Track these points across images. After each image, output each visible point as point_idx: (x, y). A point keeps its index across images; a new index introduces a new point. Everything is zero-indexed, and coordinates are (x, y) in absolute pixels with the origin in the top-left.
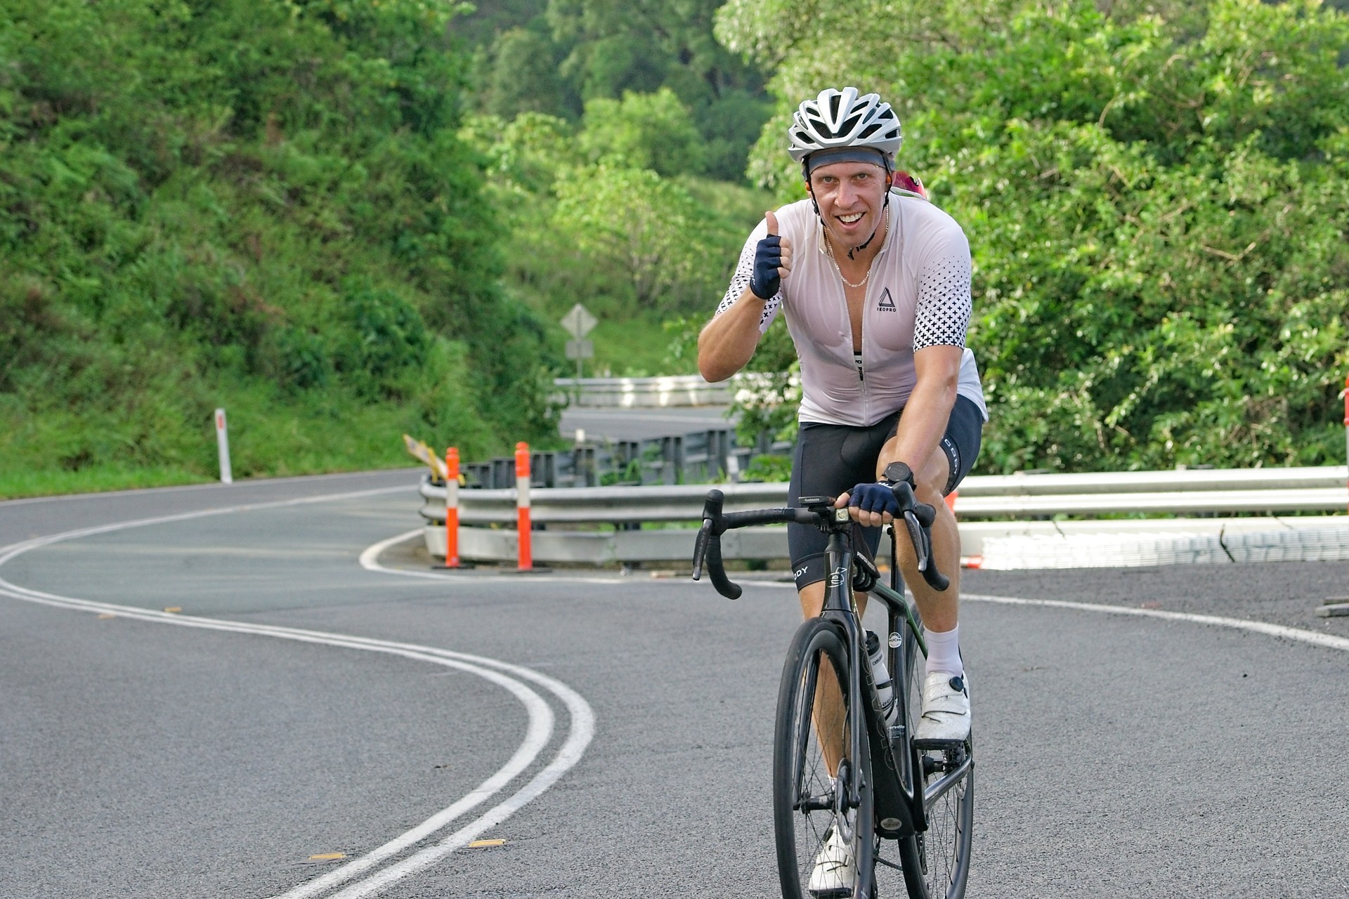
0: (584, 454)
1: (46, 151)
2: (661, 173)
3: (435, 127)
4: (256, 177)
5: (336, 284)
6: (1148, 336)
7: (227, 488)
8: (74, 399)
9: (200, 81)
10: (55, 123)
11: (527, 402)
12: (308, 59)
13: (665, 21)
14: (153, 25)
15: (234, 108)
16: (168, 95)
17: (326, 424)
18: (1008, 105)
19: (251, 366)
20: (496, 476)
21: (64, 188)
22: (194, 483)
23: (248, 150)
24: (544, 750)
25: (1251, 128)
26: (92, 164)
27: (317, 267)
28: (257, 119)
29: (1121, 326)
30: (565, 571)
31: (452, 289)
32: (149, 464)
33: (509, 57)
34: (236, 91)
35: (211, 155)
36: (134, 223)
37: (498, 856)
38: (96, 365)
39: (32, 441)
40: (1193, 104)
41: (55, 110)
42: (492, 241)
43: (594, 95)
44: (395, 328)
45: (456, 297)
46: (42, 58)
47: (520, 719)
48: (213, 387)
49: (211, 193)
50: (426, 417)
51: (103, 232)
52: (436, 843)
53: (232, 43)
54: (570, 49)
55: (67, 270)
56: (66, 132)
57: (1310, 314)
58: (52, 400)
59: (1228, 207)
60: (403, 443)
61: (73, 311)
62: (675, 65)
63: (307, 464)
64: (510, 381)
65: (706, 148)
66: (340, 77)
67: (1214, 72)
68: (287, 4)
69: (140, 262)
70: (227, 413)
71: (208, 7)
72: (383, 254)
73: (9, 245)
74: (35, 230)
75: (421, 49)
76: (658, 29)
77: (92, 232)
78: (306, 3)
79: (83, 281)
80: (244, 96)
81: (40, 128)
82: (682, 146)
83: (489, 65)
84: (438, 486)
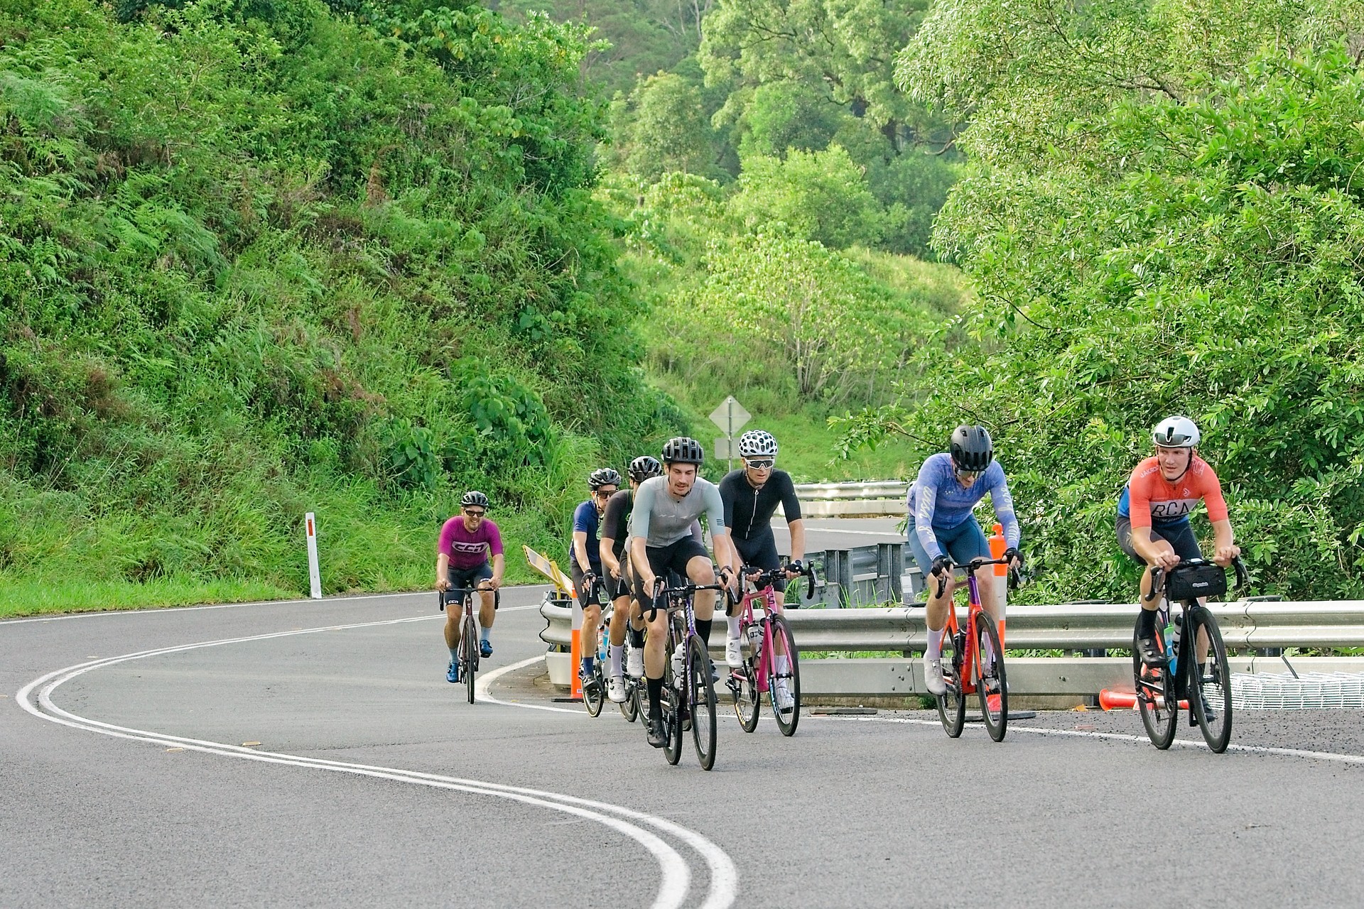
1: (113, 209)
3: (565, 185)
4: (355, 242)
5: (447, 369)
8: (142, 498)
10: (124, 176)
12: (416, 103)
13: (837, 63)
14: (238, 63)
15: (330, 160)
16: (253, 144)
19: (347, 464)
21: (133, 252)
22: (281, 599)
23: (346, 210)
26: (165, 224)
27: (427, 348)
28: (357, 174)
31: (582, 375)
32: (228, 575)
33: (653, 106)
34: (334, 142)
35: (302, 216)
36: (213, 294)
38: (168, 460)
39: (92, 546)
41: (124, 162)
42: (629, 320)
43: (751, 151)
44: (514, 420)
45: (586, 386)
46: (109, 101)
48: (302, 487)
49: (303, 260)
51: (177, 304)
53: (330, 84)
54: (725, 95)
55: (136, 348)
56: (136, 186)
58: (118, 499)
61: (142, 396)
62: (848, 117)
65: (883, 214)
66: (454, 125)
68: (394, 39)
69: (219, 340)
70: (317, 518)
71: (302, 43)
72: (501, 336)
73: (69, 319)
74: (99, 302)
75: (548, 95)
76: (828, 74)
77: (164, 304)
78: (415, 38)
79: (154, 361)
80: (342, 148)
81: (106, 184)
82: (855, 213)
83: (628, 116)
84: (563, 605)
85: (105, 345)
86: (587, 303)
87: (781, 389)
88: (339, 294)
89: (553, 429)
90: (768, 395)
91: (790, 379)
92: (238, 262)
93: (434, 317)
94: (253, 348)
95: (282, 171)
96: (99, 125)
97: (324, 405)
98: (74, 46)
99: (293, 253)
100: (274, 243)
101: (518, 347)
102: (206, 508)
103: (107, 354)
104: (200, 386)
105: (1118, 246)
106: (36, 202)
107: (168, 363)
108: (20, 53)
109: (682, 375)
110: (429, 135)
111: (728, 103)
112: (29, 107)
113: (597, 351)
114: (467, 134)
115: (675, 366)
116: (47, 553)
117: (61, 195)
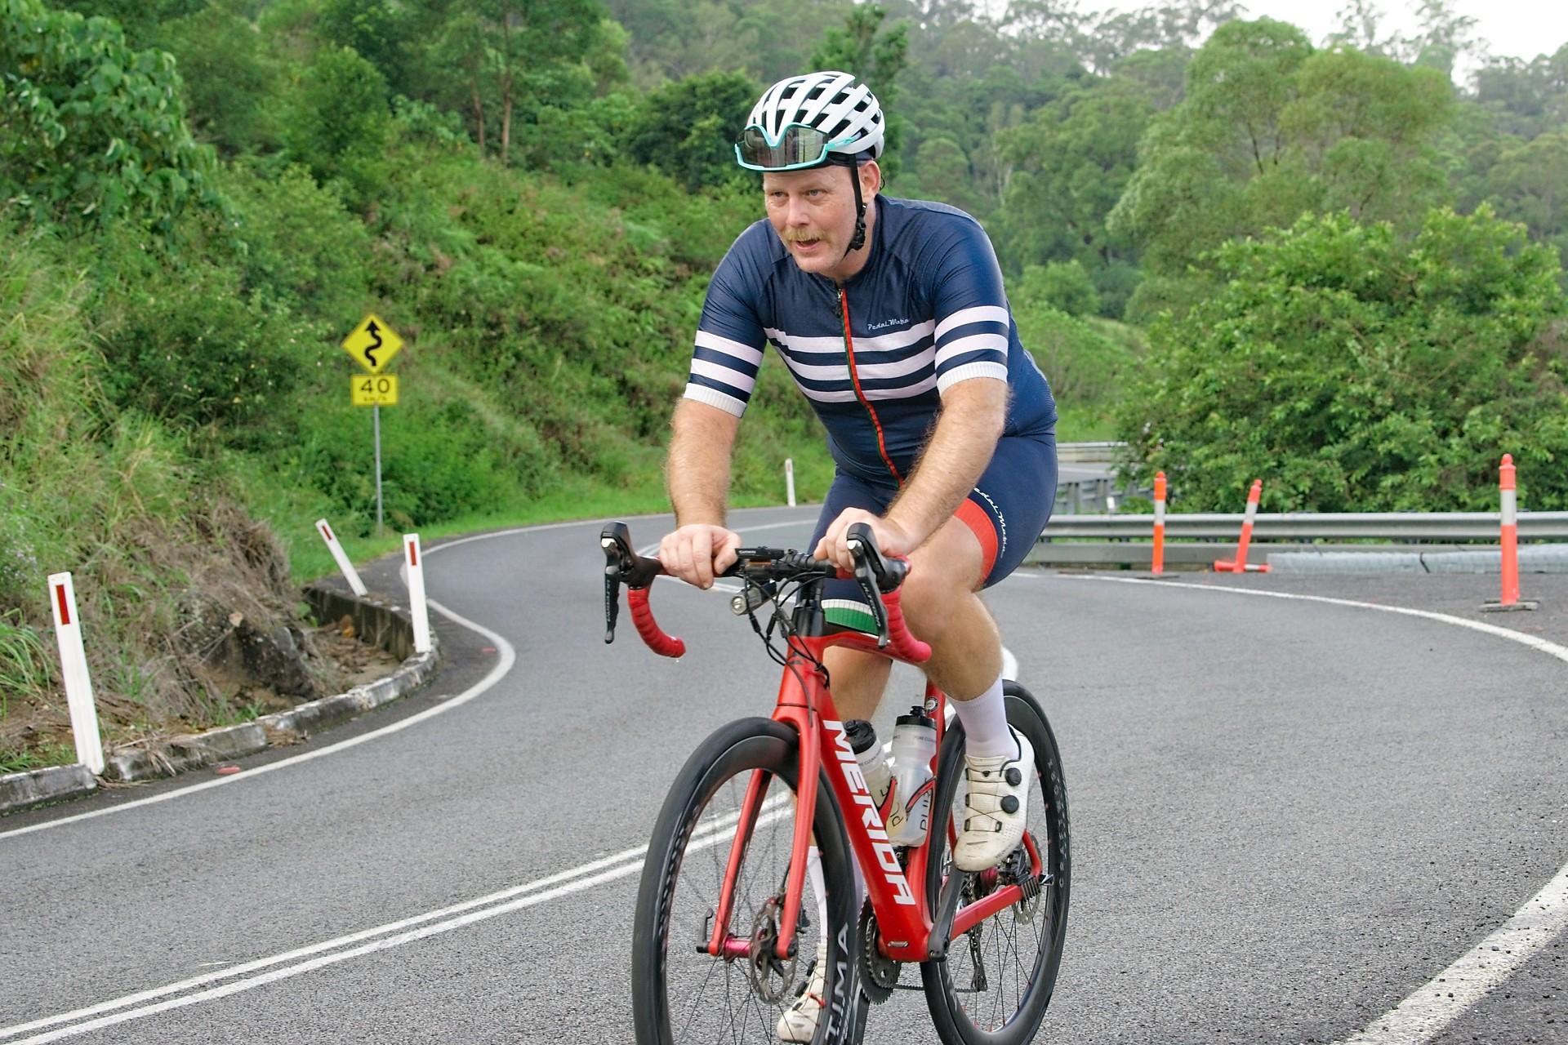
2: (1072, 314)
6: (1377, 426)
7: (793, 511)
13: (1076, 216)
18: (1291, 277)
25: (1448, 293)
29: (1360, 419)
32: (744, 494)
40: (1410, 278)
43: (1029, 263)
48: (785, 445)
56: (696, 283)
57: (1482, 414)
59: (1431, 344)
62: (1081, 243)
67: (1424, 258)
70: (792, 462)
73: (659, 354)
76: (1071, 222)
81: (681, 281)
82: (1084, 297)
96: (677, 250)
98: (664, 207)
106: (642, 291)
108: (636, 211)
112: (639, 241)
117: (656, 288)
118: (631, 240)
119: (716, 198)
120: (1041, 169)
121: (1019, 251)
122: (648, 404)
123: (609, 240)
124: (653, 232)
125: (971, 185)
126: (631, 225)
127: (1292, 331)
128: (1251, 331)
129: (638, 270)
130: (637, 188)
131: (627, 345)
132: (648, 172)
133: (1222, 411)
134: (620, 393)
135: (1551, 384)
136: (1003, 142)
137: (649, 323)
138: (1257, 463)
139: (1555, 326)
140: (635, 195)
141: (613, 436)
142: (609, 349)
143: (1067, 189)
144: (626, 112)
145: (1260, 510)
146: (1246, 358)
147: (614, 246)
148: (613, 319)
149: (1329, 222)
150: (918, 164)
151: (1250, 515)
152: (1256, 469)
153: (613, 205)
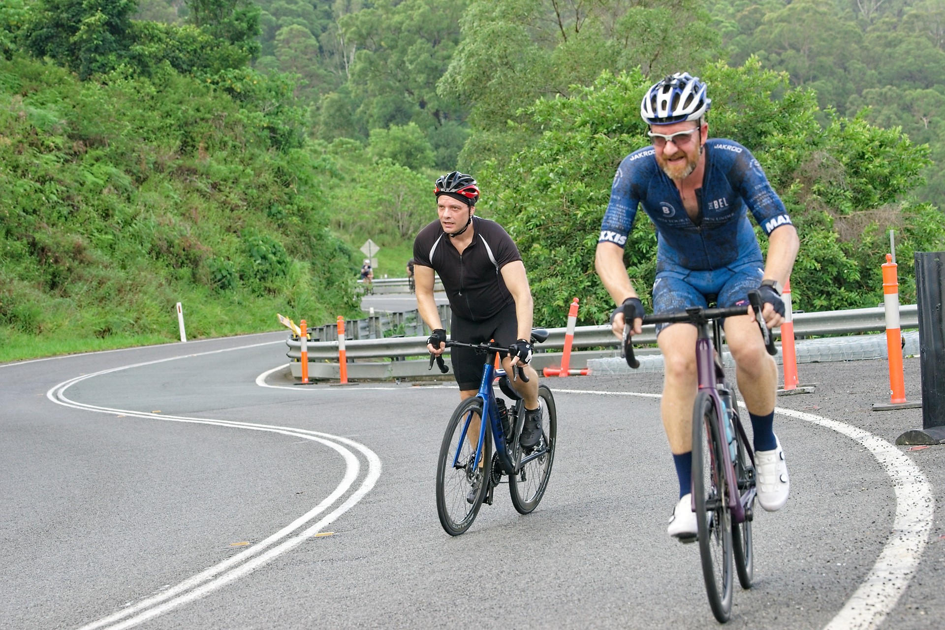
0: (374, 319)
1: (82, 167)
2: (411, 167)
3: (289, 147)
4: (194, 178)
5: (239, 233)
7: (185, 346)
8: (102, 299)
9: (163, 126)
10: (86, 152)
11: (344, 293)
12: (219, 113)
13: (411, 85)
14: (136, 98)
15: (181, 141)
16: (145, 135)
17: (237, 308)
18: (594, 126)
19: (195, 279)
20: (327, 334)
21: (92, 187)
22: (167, 343)
23: (189, 163)
24: (354, 482)
26: (106, 173)
27: (229, 224)
28: (193, 146)
30: (365, 384)
31: (301, 234)
32: (143, 333)
33: (328, 108)
34: (182, 132)
35: (169, 167)
36: (130, 204)
37: (330, 541)
38: (112, 281)
39: (79, 323)
41: (86, 145)
42: (322, 207)
43: (374, 127)
44: (271, 256)
45: (303, 238)
46: (77, 118)
47: (340, 465)
48: (175, 291)
49: (171, 187)
50: (289, 303)
51: (113, 210)
52: (297, 535)
53: (179, 106)
54: (361, 103)
55: (95, 231)
56: (92, 156)
58: (90, 300)
60: (277, 317)
61: (99, 252)
62: (417, 108)
63: (226, 329)
64: (333, 283)
65: (435, 153)
66: (237, 122)
68: (208, 84)
69: (134, 225)
70: (182, 305)
71: (165, 87)
72: (263, 217)
73: (63, 219)
74: (77, 210)
75: (280, 106)
76: (407, 90)
77: (108, 210)
78: (217, 83)
79: (104, 236)
80: (186, 134)
81: (78, 156)
82: (422, 153)
83: (317, 113)
84: (296, 340)
85: (81, 230)
86: (302, 200)
87: (393, 234)
88: (188, 202)
89: (288, 259)
90: (387, 238)
91: (396, 230)
92: (140, 189)
93: (232, 210)
94: (149, 228)
95: (159, 146)
96: (73, 129)
97: (183, 253)
98: (60, 93)
99: (166, 184)
100: (157, 179)
101: (271, 222)
102: (131, 302)
103: (82, 234)
104: (125, 246)
105: (542, 165)
106: (45, 166)
107: (110, 237)
108: (35, 97)
109: (347, 231)
110: (226, 127)
111: (362, 106)
112: (40, 122)
113: (307, 223)
114: (243, 126)
115: (344, 227)
116: (59, 326)
117: (58, 162)
118: (33, 123)
119: (104, 83)
120: (381, 46)
121: (366, 117)
122: (56, 261)
123: (14, 123)
124: (51, 114)
125: (322, 63)
126: (32, 109)
127: (598, 171)
128: (563, 174)
129: (40, 147)
130: (36, 77)
131: (35, 212)
132: (44, 63)
133: (542, 242)
134: (32, 254)
135: (815, 205)
136: (347, 25)
137: (53, 192)
138: (575, 284)
139: (816, 156)
140: (34, 84)
141: (27, 291)
142: (19, 215)
143: (404, 62)
144: (22, 11)
145: (579, 323)
146: (561, 196)
147: (18, 127)
148: (22, 191)
149: (624, 78)
150: (276, 47)
151: (571, 328)
152: (574, 288)
153: (16, 93)
